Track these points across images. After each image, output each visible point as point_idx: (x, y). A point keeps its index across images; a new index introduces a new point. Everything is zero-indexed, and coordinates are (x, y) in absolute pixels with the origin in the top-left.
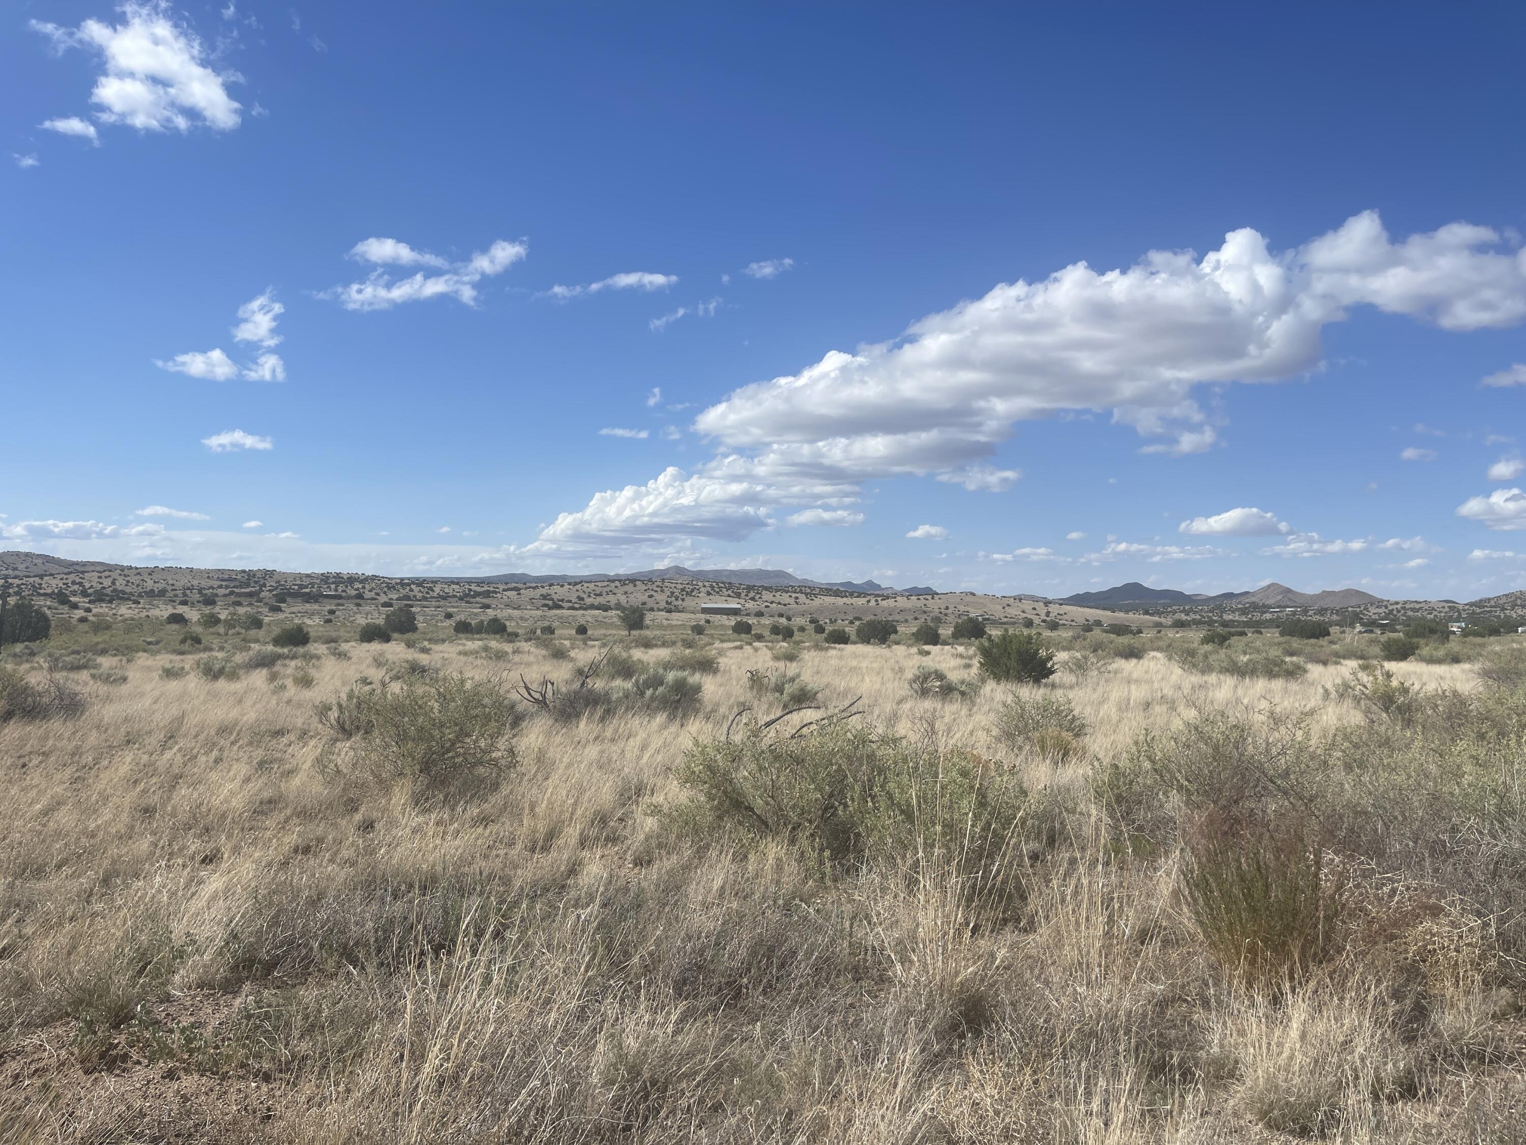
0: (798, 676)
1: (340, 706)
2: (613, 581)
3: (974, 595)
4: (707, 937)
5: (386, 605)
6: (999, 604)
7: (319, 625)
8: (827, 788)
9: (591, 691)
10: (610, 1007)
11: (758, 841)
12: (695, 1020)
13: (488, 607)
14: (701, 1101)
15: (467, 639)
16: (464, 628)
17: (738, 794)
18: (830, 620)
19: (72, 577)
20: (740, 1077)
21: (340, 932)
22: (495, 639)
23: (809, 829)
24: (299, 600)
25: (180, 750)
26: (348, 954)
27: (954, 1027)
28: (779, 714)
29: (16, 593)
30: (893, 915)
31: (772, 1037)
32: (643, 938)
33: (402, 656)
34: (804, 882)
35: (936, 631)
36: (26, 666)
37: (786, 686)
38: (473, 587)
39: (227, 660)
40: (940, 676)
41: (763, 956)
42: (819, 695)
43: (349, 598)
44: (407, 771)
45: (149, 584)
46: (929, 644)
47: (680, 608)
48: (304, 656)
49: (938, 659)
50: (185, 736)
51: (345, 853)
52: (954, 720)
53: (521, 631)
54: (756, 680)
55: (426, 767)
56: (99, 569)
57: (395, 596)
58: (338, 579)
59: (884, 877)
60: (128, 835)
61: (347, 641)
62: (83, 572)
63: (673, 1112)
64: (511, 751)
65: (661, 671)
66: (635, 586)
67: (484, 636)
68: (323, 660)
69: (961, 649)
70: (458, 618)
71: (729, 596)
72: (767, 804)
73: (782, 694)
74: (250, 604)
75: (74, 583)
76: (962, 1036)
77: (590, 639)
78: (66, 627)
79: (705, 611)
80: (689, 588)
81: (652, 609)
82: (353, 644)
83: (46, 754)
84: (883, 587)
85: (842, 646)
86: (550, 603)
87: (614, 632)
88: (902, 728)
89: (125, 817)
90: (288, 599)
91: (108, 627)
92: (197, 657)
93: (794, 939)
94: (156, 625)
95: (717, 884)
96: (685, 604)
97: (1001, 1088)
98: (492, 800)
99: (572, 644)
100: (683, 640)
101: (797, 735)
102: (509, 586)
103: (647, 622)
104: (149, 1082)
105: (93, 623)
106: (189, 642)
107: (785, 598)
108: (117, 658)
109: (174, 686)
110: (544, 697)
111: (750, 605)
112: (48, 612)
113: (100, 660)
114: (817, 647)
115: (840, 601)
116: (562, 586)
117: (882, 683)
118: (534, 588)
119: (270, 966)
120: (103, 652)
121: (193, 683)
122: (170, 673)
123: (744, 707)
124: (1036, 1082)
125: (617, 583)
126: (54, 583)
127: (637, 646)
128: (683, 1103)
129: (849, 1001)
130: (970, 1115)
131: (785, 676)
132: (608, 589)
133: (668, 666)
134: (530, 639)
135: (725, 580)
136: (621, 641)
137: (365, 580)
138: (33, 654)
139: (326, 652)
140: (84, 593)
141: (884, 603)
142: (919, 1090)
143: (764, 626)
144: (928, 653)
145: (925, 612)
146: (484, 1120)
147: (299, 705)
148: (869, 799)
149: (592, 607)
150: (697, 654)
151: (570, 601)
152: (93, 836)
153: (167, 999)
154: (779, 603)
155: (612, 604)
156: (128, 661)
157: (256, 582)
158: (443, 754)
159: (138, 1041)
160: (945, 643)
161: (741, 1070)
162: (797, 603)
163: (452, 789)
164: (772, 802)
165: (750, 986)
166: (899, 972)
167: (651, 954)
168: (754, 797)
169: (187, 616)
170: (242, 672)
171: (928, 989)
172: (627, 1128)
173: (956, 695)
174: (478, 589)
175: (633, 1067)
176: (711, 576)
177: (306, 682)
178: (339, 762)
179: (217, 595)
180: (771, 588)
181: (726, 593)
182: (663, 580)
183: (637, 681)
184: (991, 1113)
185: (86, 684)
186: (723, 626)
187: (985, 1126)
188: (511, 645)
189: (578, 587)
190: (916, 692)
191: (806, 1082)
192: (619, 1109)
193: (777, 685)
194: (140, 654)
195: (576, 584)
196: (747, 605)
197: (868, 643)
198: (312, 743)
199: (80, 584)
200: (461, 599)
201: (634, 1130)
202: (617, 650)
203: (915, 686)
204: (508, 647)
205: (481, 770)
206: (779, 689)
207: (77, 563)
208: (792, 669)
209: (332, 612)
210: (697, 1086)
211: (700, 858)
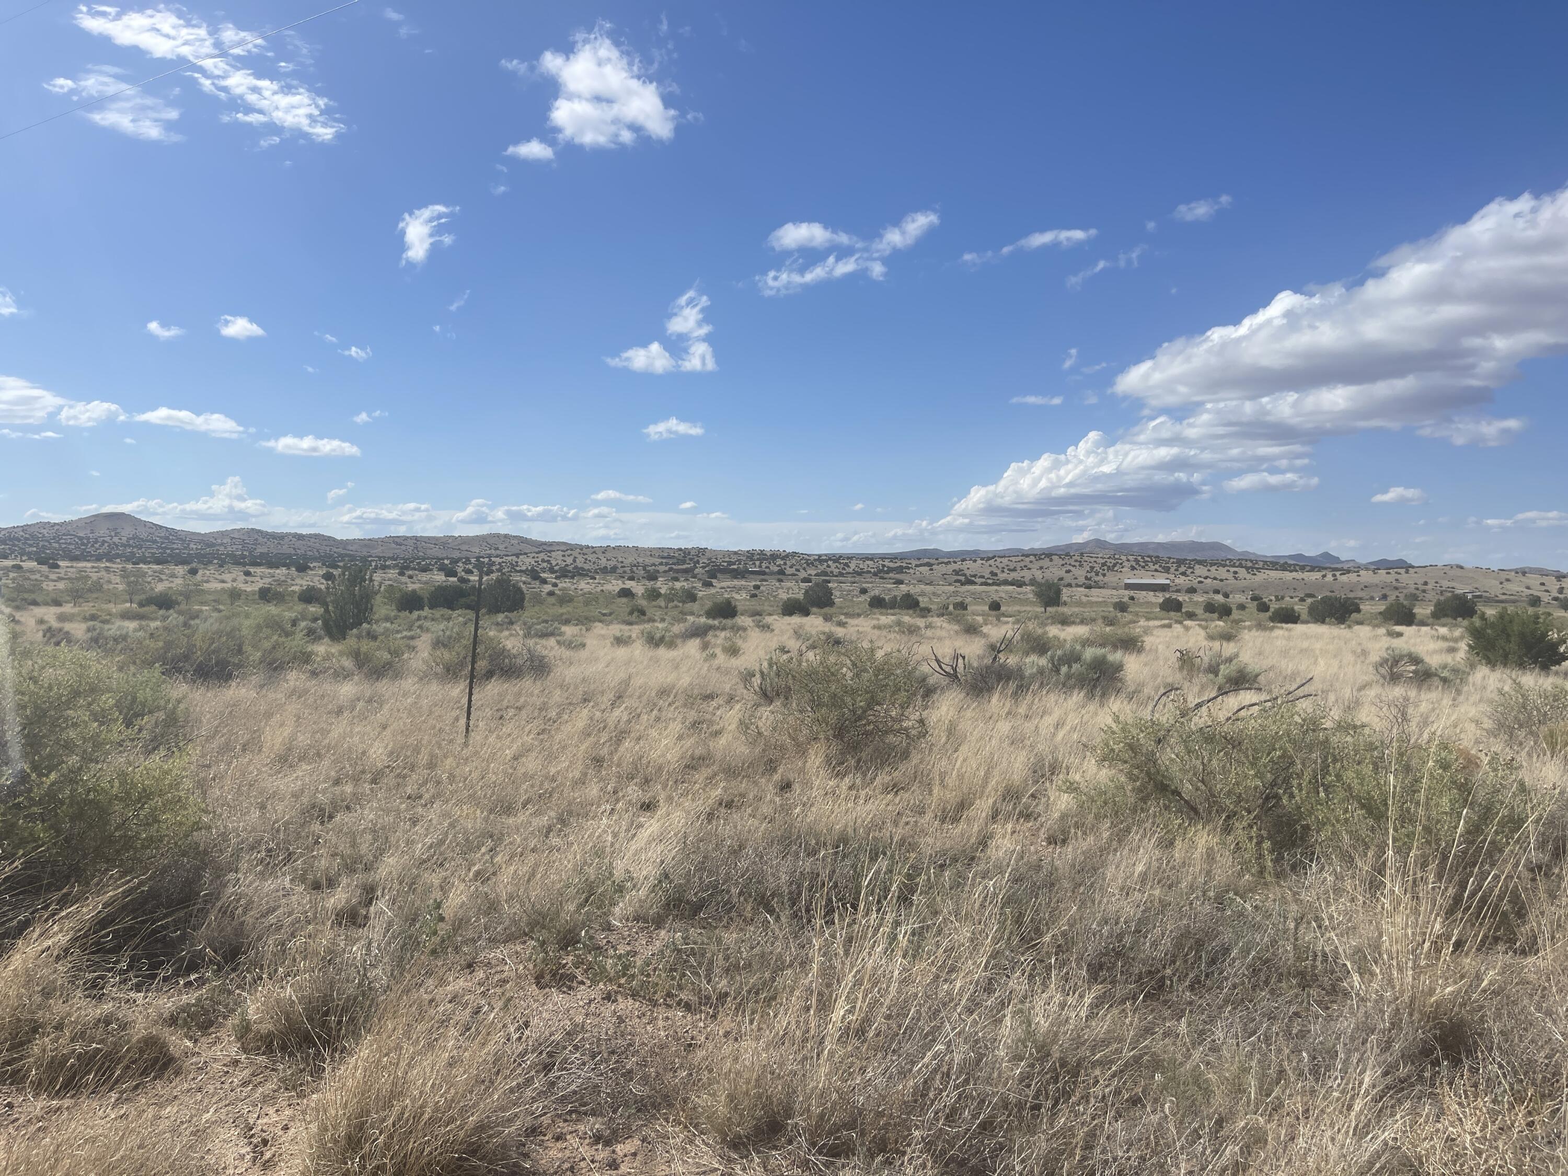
0: (1237, 655)
1: (762, 673)
2: (1028, 556)
3: (1462, 568)
4: (1126, 923)
5: (806, 580)
6: (1495, 579)
7: (745, 599)
8: (1269, 775)
9: (1003, 666)
10: (1017, 983)
11: (1186, 829)
12: (1111, 1006)
13: (901, 582)
14: (1117, 1092)
15: (882, 614)
16: (878, 603)
17: (1163, 776)
18: (1276, 597)
19: (542, 556)
20: (1162, 1073)
21: (759, 882)
22: (907, 614)
23: (1247, 819)
24: (728, 576)
25: (626, 708)
26: (764, 902)
27: (1426, 1052)
28: (1213, 695)
29: (498, 570)
30: (1349, 920)
31: (1200, 1036)
32: (1054, 918)
33: (820, 628)
34: (1240, 875)
35: (1411, 610)
36: (506, 633)
37: (1222, 667)
38: (886, 563)
39: (667, 630)
40: (1415, 660)
41: (1191, 948)
42: (1261, 679)
43: (772, 573)
44: (822, 736)
45: (603, 563)
46: (1401, 624)
47: (1101, 584)
48: (732, 628)
49: (1412, 641)
50: (631, 696)
51: (766, 809)
52: (1433, 710)
53: (933, 607)
54: (1186, 661)
55: (840, 732)
56: (563, 548)
57: (813, 572)
58: (762, 556)
59: (1339, 877)
60: (581, 782)
61: (770, 615)
62: (550, 552)
63: (1086, 1098)
64: (921, 722)
65: (1078, 647)
66: (1051, 560)
67: (897, 611)
68: (749, 632)
69: (1443, 631)
70: (872, 594)
71: (1156, 570)
72: (1197, 789)
73: (1217, 675)
74: (687, 580)
75: (543, 561)
76: (1436, 1063)
77: (1004, 615)
78: (538, 600)
79: (1128, 587)
80: (1110, 562)
81: (1070, 585)
82: (776, 617)
83: (520, 709)
84: (1343, 559)
85: (1290, 626)
86: (963, 578)
87: (1028, 608)
88: (1364, 715)
89: (580, 766)
90: (719, 575)
91: (571, 600)
92: (641, 627)
93: (1227, 936)
94: (610, 598)
95: (1140, 868)
96: (1106, 579)
97: (1485, 1126)
98: (902, 767)
99: (985, 620)
100: (1104, 618)
101: (1234, 718)
102: (921, 562)
103: (1064, 598)
104: (590, 1001)
105: (558, 596)
106: (636, 614)
107: (1222, 573)
108: (578, 628)
109: (622, 652)
110: (955, 670)
111: (1181, 580)
112: (523, 586)
113: (564, 628)
114: (1260, 626)
115: (1288, 576)
116: (975, 561)
117: (1340, 667)
118: (946, 563)
119: (697, 908)
120: (567, 622)
121: (638, 650)
122: (620, 641)
123: (1171, 688)
124: (1531, 1124)
125: (1032, 558)
126: (528, 560)
127: (1053, 623)
128: (1097, 1090)
129: (1293, 1009)
130: (1442, 1150)
131: (1220, 656)
132: (1022, 564)
133: (1086, 643)
134: (943, 615)
135: (1151, 553)
136: (1036, 617)
137: (786, 556)
138: (511, 623)
139: (752, 624)
140: (552, 570)
141: (1344, 578)
142: (1379, 1116)
143: (1197, 603)
144: (1400, 635)
145: (1396, 588)
146: (890, 1078)
147: (727, 672)
148: (1321, 789)
149: (1006, 583)
150: (1119, 632)
151: (983, 577)
152: (553, 780)
153: (608, 928)
154: (1215, 579)
155: (1027, 580)
156: (587, 630)
157: (691, 559)
158: (856, 721)
159: (582, 963)
160: (1423, 623)
161: (1164, 1067)
162: (1236, 578)
163: (863, 755)
164: (1203, 787)
165: (1175, 979)
166: (1356, 984)
167: (1064, 934)
168: (1181, 781)
169: (634, 591)
170: (679, 641)
171: (1393, 1006)
172: (1037, 1107)
173: (1436, 681)
174: (892, 565)
175: (1043, 1047)
176: (1135, 549)
177: (733, 651)
178: (760, 724)
179: (658, 571)
180: (1205, 561)
181: (1153, 568)
182: (1082, 554)
183: (1052, 658)
184: (1470, 1152)
185: (552, 648)
186: (1149, 604)
187: (1462, 1165)
188: (923, 620)
189: (991, 562)
190: (1384, 677)
191: (1239, 1089)
192: (1029, 1086)
193: (1210, 666)
194: (597, 624)
195: (989, 559)
196: (1177, 581)
197: (1323, 622)
198: (738, 707)
199: (548, 562)
200: (875, 574)
201: (1043, 1110)
202: (1031, 626)
203: (1383, 671)
204: (921, 622)
205: (891, 739)
206: (1213, 669)
207: (545, 544)
208: (1229, 649)
209: (757, 587)
210: (1114, 1076)
211: (1120, 841)
